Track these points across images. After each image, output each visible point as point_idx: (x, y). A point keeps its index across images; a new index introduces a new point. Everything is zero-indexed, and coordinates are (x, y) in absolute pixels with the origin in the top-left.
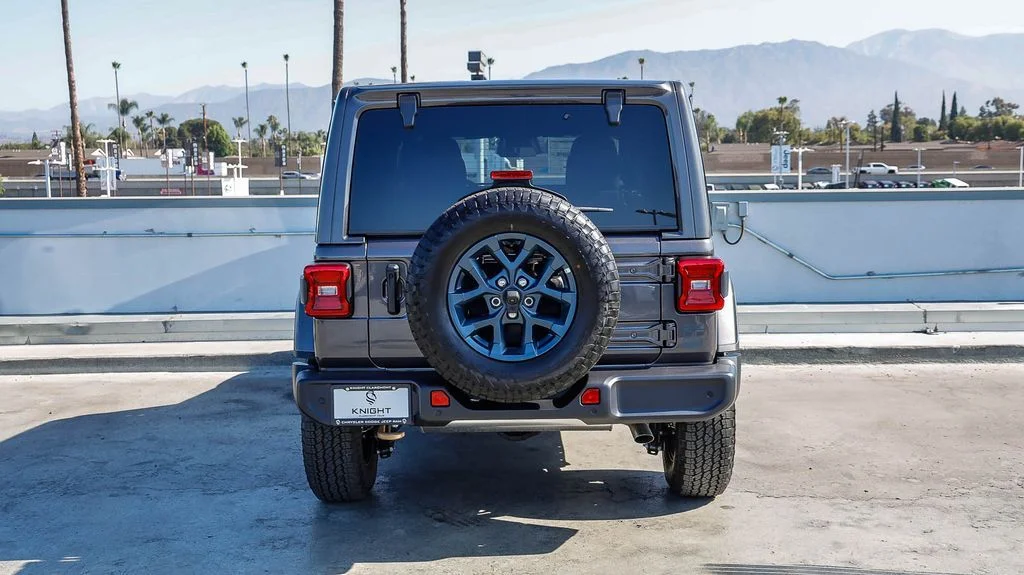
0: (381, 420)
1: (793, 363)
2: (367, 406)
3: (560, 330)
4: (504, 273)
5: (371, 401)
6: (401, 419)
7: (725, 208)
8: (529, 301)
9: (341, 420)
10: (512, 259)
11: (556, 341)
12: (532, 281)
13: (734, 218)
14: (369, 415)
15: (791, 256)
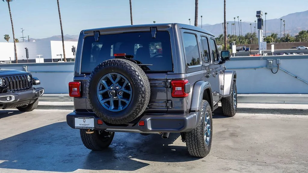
0: (87, 127)
1: (288, 114)
2: (83, 123)
3: (128, 102)
4: (112, 85)
5: (84, 122)
6: (92, 127)
7: (272, 61)
8: (120, 93)
9: (77, 127)
10: (114, 81)
11: (127, 106)
12: (121, 87)
13: (275, 65)
14: (84, 126)
15: (296, 77)
